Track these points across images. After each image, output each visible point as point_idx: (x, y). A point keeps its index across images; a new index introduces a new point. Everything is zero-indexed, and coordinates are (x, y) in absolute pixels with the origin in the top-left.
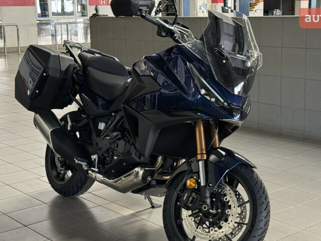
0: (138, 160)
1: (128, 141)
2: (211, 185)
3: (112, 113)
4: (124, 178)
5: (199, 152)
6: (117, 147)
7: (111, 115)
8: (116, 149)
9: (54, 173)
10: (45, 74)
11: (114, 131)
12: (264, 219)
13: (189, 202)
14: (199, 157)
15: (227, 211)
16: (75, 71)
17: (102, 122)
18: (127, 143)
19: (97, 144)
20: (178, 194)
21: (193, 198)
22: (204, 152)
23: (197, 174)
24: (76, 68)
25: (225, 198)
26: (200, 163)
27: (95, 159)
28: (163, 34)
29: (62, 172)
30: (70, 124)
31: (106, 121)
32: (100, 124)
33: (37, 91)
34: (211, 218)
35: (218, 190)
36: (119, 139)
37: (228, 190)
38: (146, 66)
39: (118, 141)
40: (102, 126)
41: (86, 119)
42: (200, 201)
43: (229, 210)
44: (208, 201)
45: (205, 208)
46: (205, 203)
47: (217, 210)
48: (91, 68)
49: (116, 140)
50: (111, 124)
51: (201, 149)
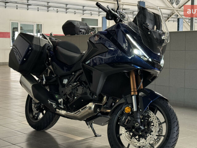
0: (91, 98)
1: (85, 87)
2: (141, 110)
3: (72, 73)
4: (82, 110)
5: (132, 90)
6: (77, 91)
7: (72, 74)
8: (76, 92)
9: (31, 116)
10: (30, 48)
11: (74, 82)
12: (176, 132)
13: (126, 122)
14: (132, 93)
15: (151, 127)
16: (48, 48)
17: (65, 79)
18: (84, 87)
19: (62, 92)
20: (119, 118)
21: (129, 120)
22: (136, 90)
23: (131, 105)
24: (50, 46)
25: (150, 119)
26: (133, 97)
27: (61, 102)
28: (110, 18)
29: (36, 115)
30: (45, 80)
31: (68, 78)
32: (64, 80)
33: (25, 59)
34: (141, 132)
35: (145, 115)
36: (78, 86)
37: (151, 114)
38: (98, 37)
39: (77, 87)
40: (65, 81)
41: (55, 78)
42: (134, 121)
43: (152, 126)
44: (139, 121)
45: (137, 125)
46: (137, 122)
47: (144, 127)
48: (59, 47)
49: (76, 87)
50: (72, 79)
51: (134, 89)
